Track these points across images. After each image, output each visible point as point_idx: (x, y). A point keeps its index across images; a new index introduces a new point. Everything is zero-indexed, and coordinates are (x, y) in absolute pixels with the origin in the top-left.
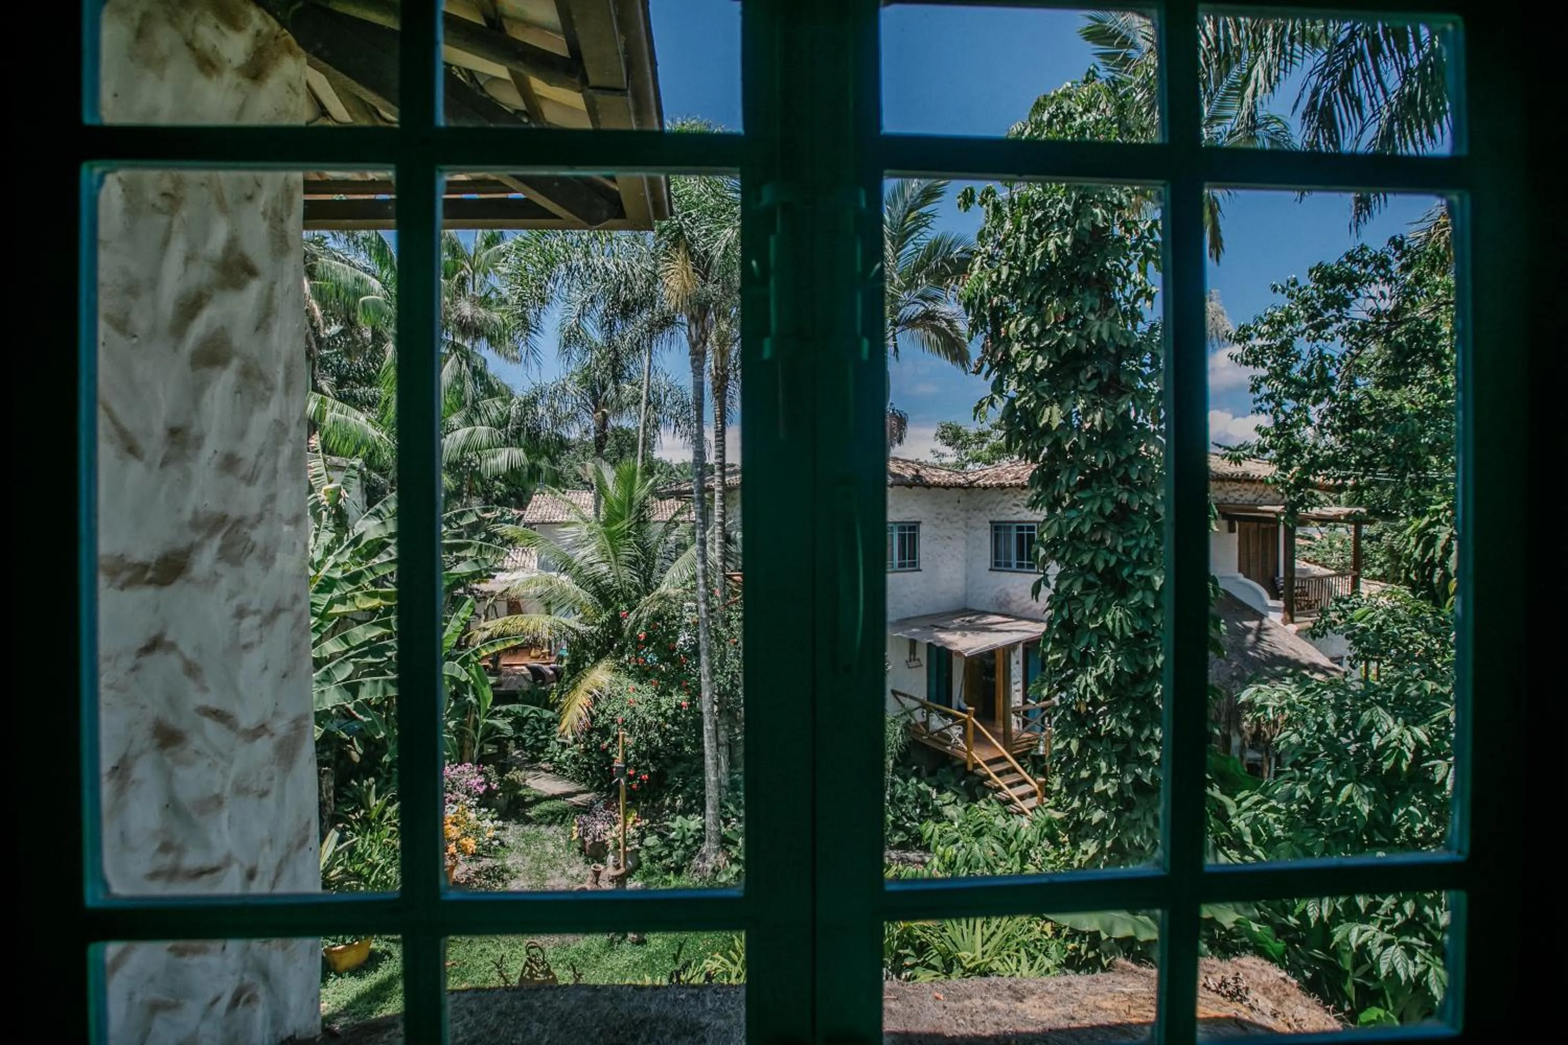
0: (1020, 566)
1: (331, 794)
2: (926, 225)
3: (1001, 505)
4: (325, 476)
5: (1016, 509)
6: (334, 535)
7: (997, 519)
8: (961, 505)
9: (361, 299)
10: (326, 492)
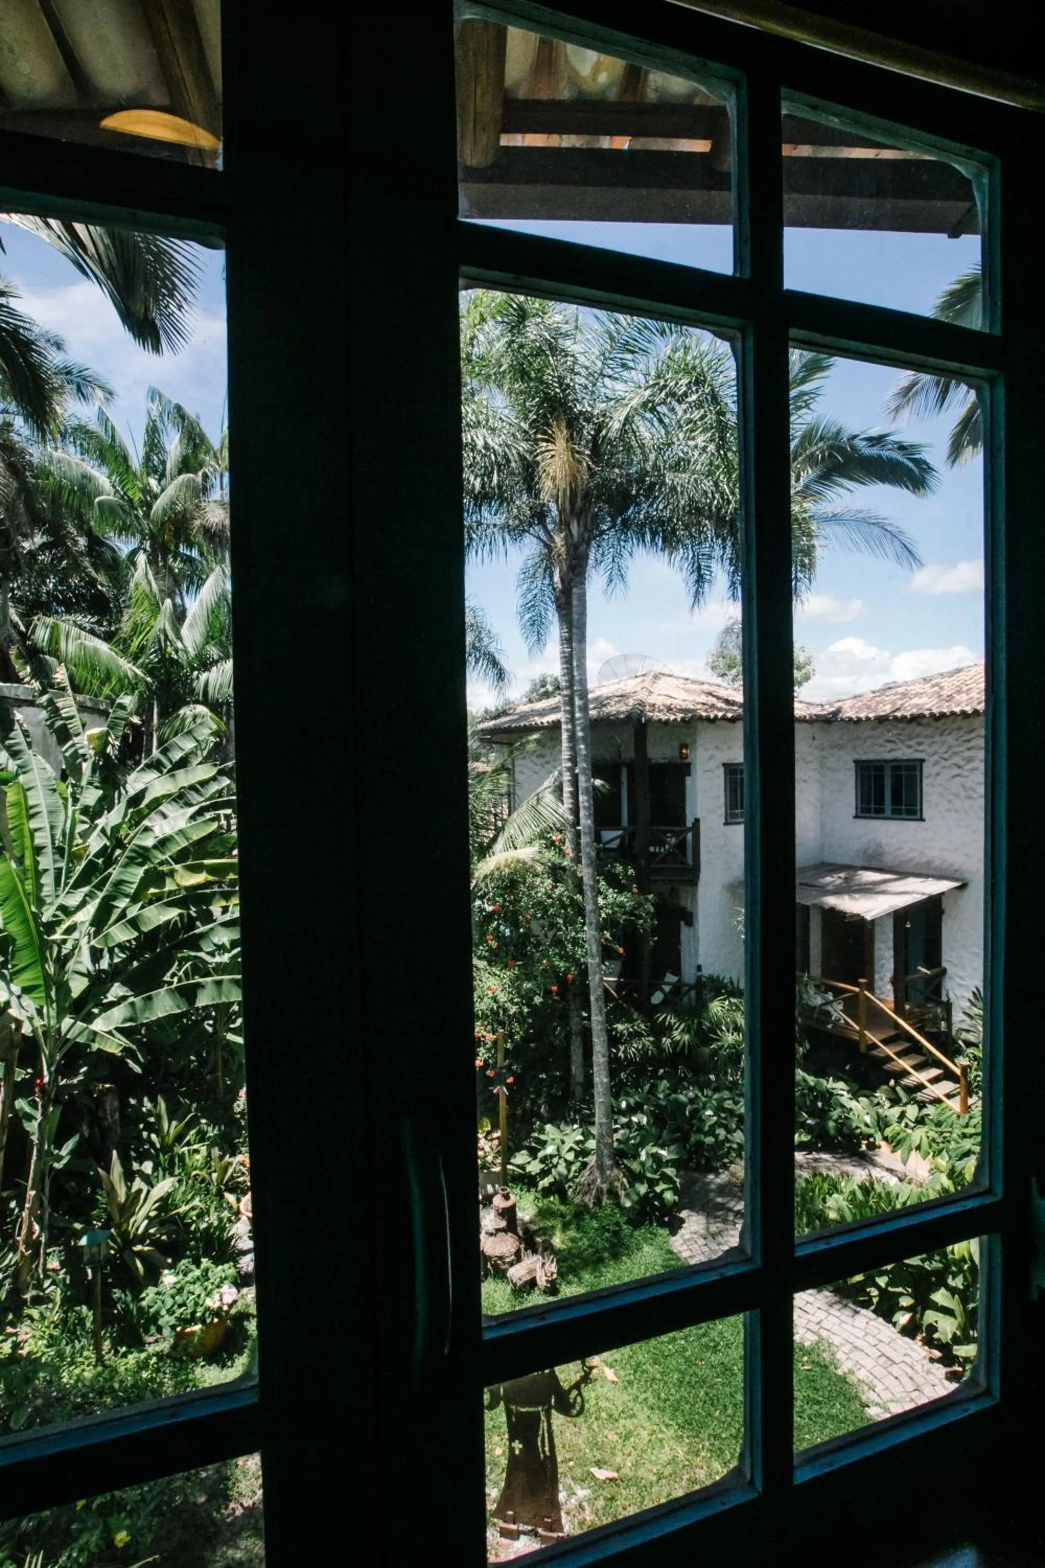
0: (894, 812)
1: (117, 1116)
2: (807, 406)
3: (869, 741)
4: (77, 719)
5: (890, 746)
6: (101, 792)
7: (864, 758)
8: (816, 743)
9: (97, 500)
10: (90, 739)
